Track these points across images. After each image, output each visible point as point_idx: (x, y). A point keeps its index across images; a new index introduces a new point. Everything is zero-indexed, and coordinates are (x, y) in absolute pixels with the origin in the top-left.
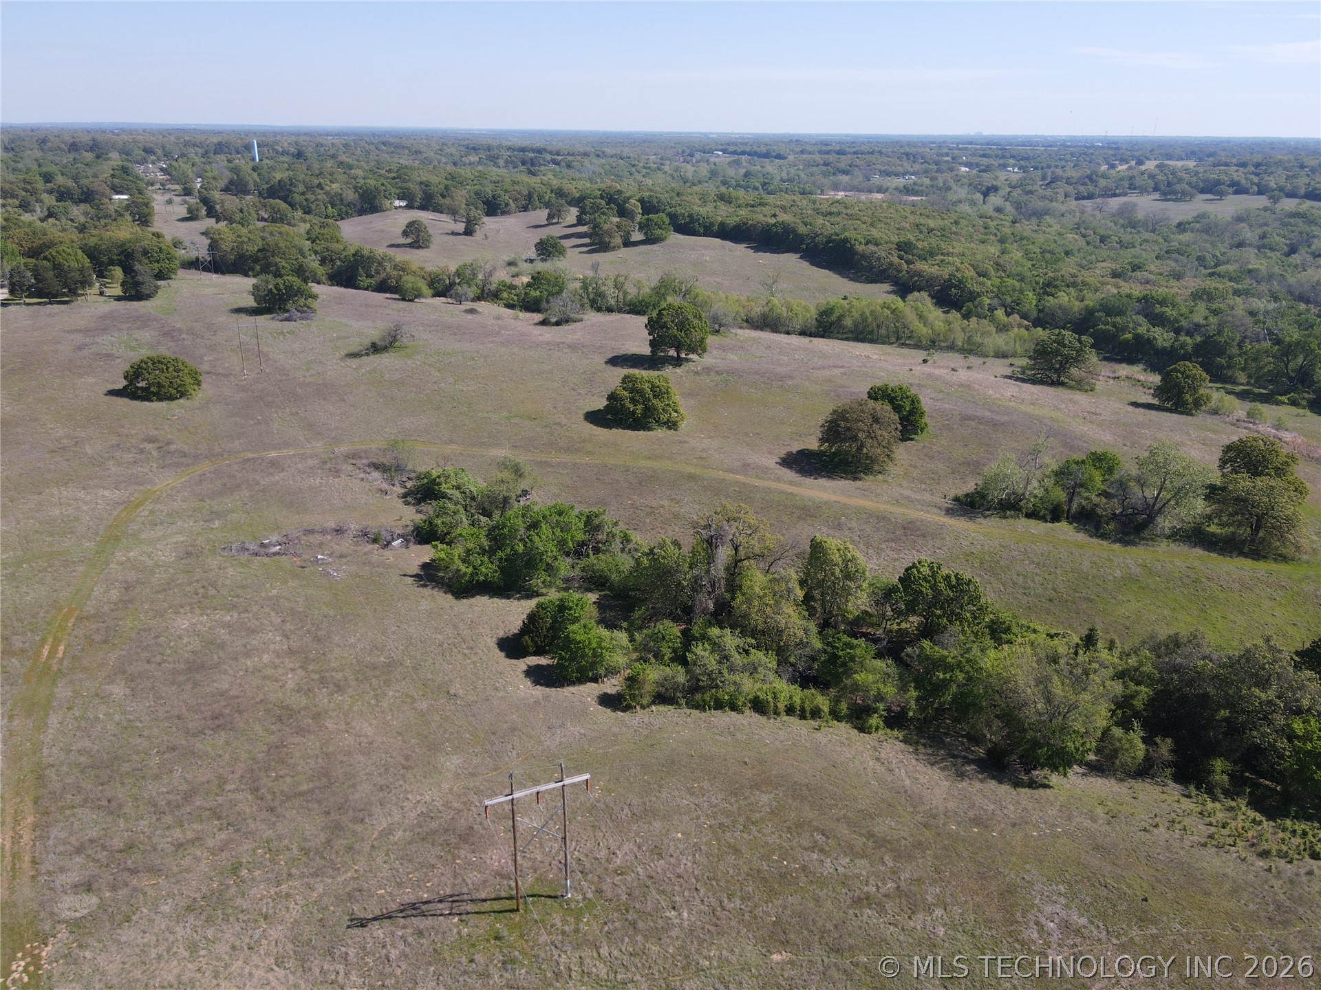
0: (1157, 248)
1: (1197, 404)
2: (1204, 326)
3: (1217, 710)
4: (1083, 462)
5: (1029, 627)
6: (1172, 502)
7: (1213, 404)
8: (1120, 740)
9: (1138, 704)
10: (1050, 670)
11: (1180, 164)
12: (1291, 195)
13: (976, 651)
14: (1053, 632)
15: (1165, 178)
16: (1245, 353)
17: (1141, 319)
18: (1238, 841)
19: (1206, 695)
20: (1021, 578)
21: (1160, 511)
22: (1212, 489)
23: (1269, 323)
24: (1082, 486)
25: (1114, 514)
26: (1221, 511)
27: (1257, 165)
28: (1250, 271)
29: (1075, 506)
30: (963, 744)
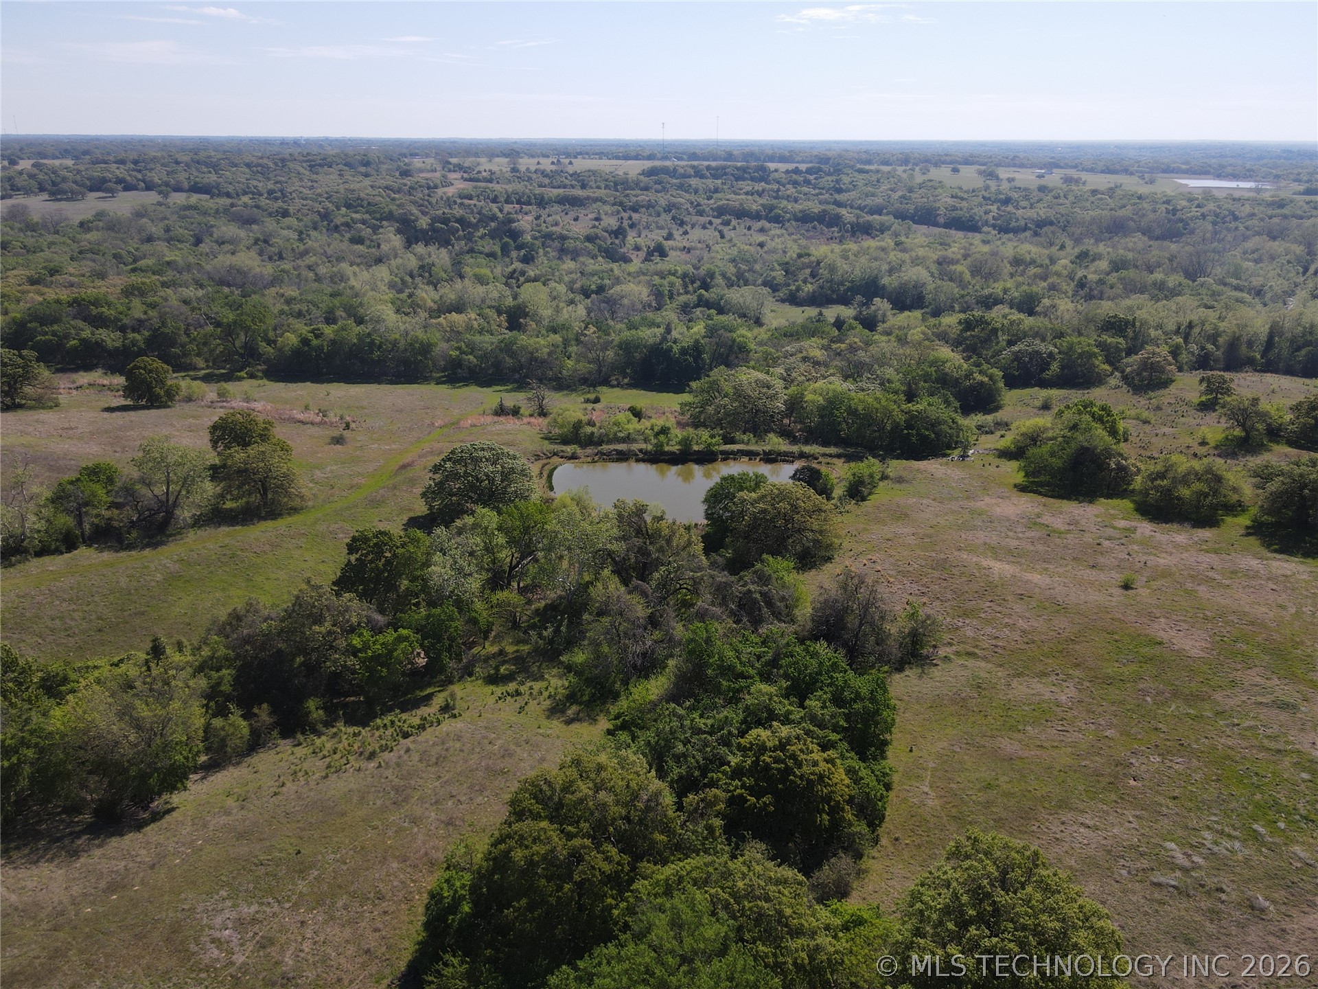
0: (67, 249)
1: (171, 395)
2: (147, 320)
3: (293, 659)
4: (78, 480)
5: (87, 667)
6: (184, 493)
7: (184, 393)
8: (223, 728)
9: (226, 688)
10: (127, 697)
11: (57, 162)
12: (178, 189)
13: (36, 718)
14: (116, 659)
15: (46, 177)
16: (194, 339)
17: (80, 323)
18: (350, 758)
19: (280, 651)
20: (57, 622)
21: (175, 504)
22: (213, 468)
23: (205, 309)
24: (86, 504)
25: (132, 522)
26: (230, 487)
27: (136, 162)
28: (168, 263)
29: (87, 527)
30: (62, 821)
